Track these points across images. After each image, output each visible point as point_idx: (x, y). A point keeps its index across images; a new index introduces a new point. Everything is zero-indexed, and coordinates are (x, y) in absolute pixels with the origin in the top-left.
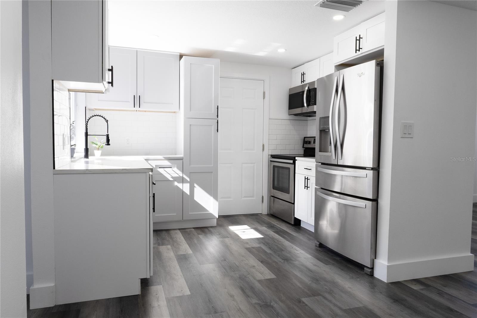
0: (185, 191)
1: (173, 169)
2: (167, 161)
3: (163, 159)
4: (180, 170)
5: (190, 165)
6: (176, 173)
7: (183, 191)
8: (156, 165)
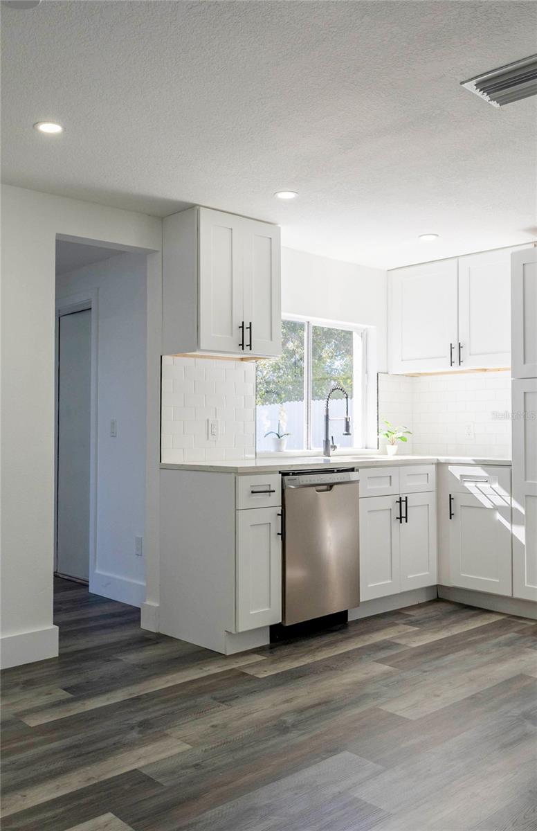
0: (516, 535)
1: (492, 486)
2: (479, 468)
3: (473, 463)
4: (505, 489)
5: (526, 480)
6: (498, 494)
7: (512, 535)
8: (461, 476)
